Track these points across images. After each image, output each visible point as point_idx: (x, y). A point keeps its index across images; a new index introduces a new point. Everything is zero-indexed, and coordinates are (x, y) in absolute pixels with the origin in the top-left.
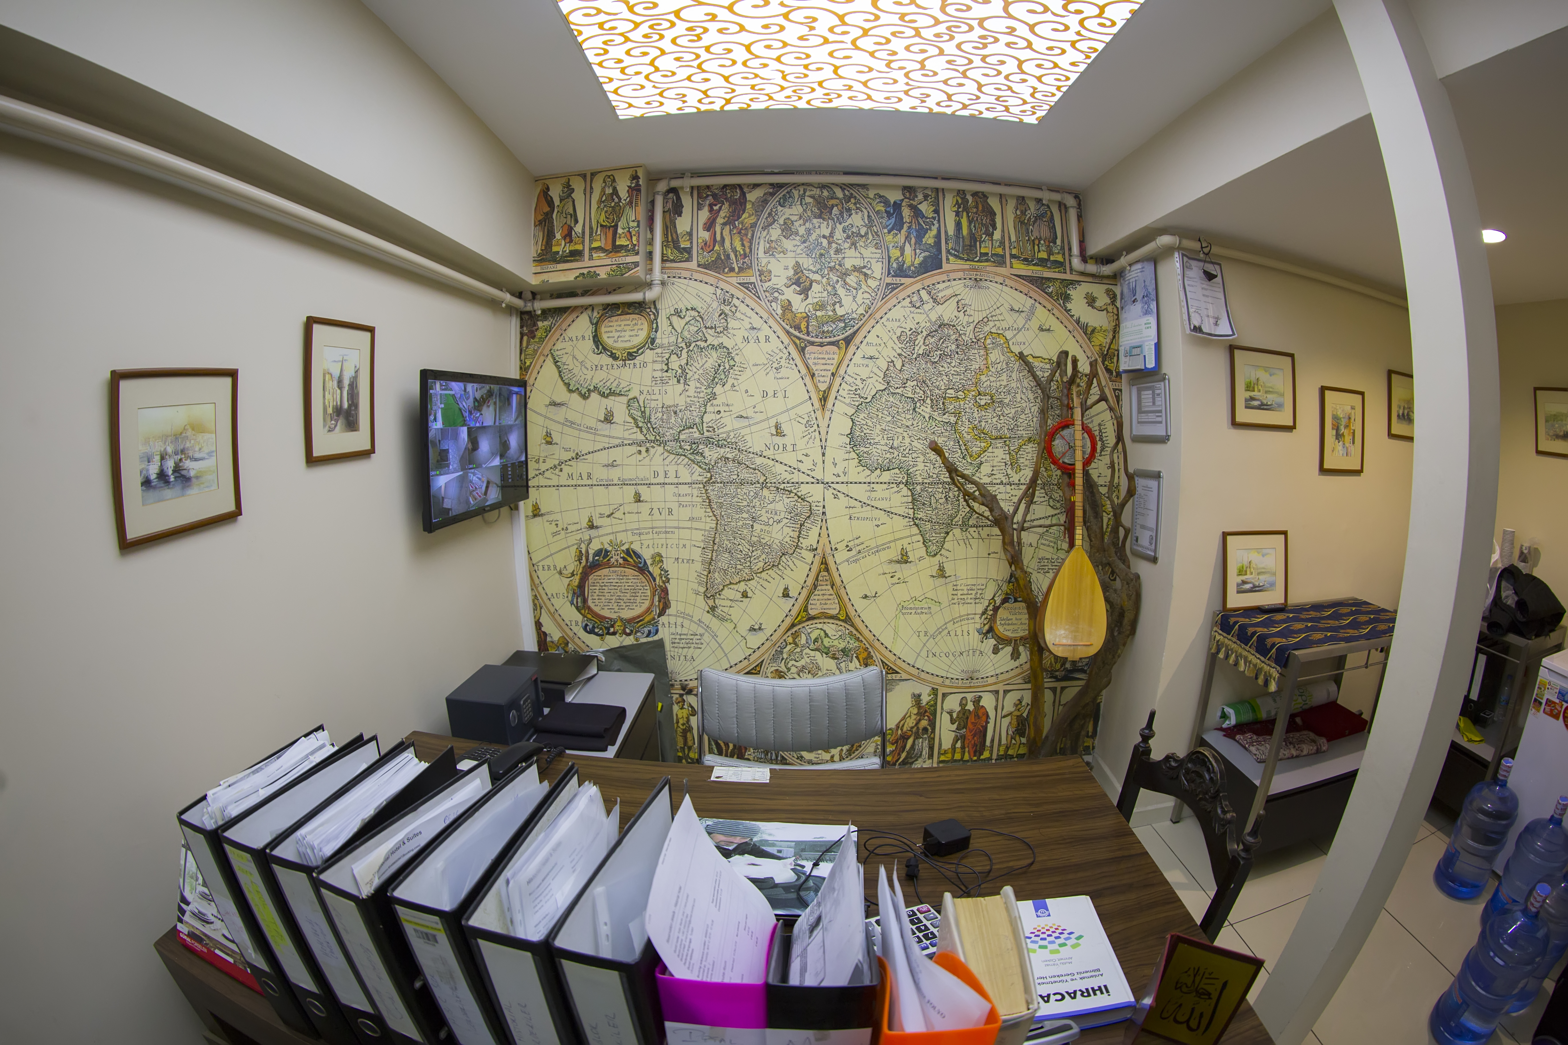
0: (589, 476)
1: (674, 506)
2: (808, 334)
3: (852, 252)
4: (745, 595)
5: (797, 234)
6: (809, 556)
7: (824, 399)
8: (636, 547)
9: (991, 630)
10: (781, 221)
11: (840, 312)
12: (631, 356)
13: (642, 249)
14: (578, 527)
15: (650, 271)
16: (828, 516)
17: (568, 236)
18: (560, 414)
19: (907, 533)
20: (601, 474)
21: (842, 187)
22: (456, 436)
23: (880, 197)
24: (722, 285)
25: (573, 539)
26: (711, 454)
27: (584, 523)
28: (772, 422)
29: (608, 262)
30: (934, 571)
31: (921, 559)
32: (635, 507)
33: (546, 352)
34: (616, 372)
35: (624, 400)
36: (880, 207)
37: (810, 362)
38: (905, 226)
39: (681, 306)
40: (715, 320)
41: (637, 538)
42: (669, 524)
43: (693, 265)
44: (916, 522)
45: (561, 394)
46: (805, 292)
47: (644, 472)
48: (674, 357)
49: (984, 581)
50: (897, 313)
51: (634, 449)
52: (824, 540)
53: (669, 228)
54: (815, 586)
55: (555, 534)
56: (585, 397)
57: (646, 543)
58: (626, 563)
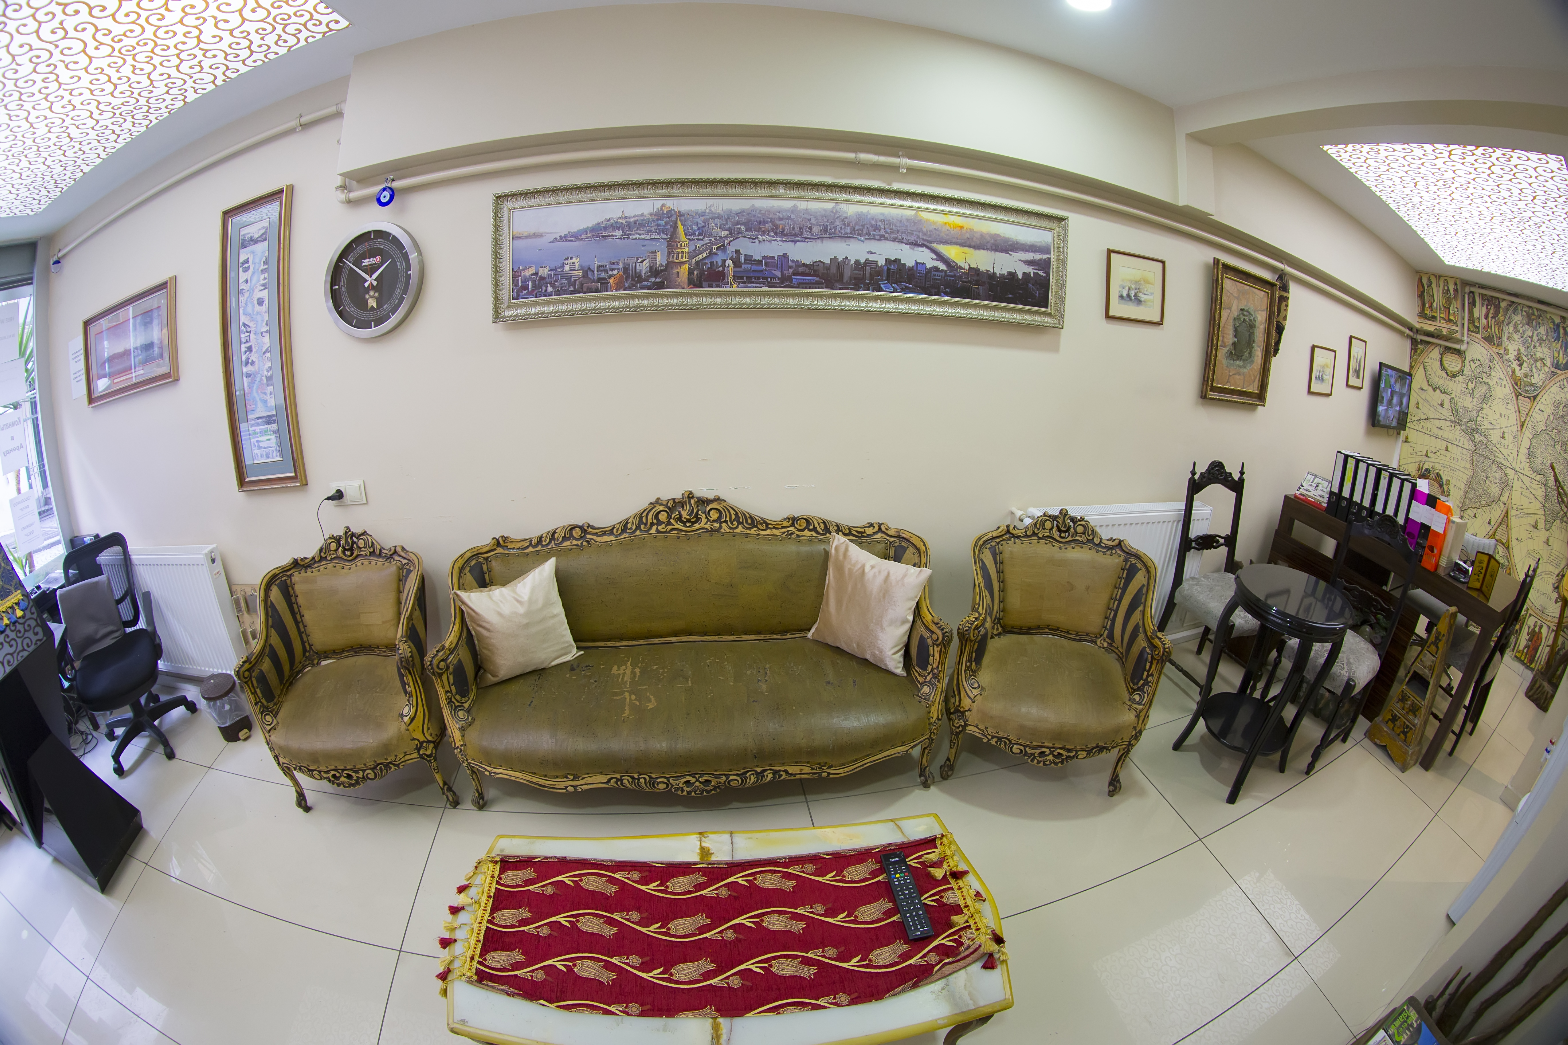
0: (1430, 431)
1: (1460, 458)
2: (1520, 389)
3: (1539, 349)
4: (1475, 516)
5: (1519, 331)
6: (1502, 506)
7: (1522, 426)
8: (1441, 473)
9: (1557, 587)
10: (1513, 323)
11: (1533, 382)
12: (1454, 376)
13: (1459, 324)
14: (1421, 454)
15: (1463, 335)
16: (1514, 488)
17: (1431, 306)
18: (1423, 395)
19: (1539, 512)
20: (1435, 431)
21: (1538, 310)
22: (1387, 392)
23: (1552, 319)
24: (1490, 351)
25: (1418, 459)
26: (1478, 438)
27: (1424, 453)
28: (1502, 430)
29: (1446, 326)
30: (1545, 539)
31: (1542, 529)
32: (1444, 452)
33: (1421, 361)
34: (1448, 382)
35: (1449, 397)
36: (1551, 325)
37: (1520, 404)
38: (1561, 339)
39: (1475, 357)
40: (1486, 369)
41: (1442, 468)
42: (1456, 467)
43: (1479, 336)
44: (1544, 508)
45: (1425, 386)
46: (1521, 365)
47: (1451, 437)
48: (1470, 383)
49: (1562, 556)
50: (1554, 389)
51: (1449, 423)
52: (1509, 501)
53: (1471, 313)
54: (1501, 524)
55: (1412, 454)
56: (1435, 391)
57: (1445, 473)
58: (1435, 480)
